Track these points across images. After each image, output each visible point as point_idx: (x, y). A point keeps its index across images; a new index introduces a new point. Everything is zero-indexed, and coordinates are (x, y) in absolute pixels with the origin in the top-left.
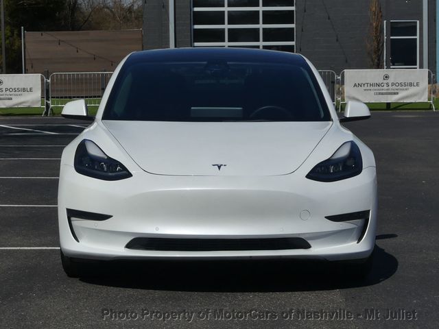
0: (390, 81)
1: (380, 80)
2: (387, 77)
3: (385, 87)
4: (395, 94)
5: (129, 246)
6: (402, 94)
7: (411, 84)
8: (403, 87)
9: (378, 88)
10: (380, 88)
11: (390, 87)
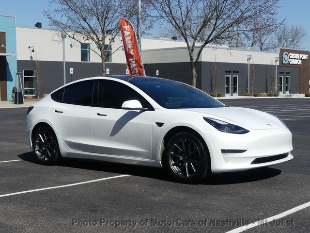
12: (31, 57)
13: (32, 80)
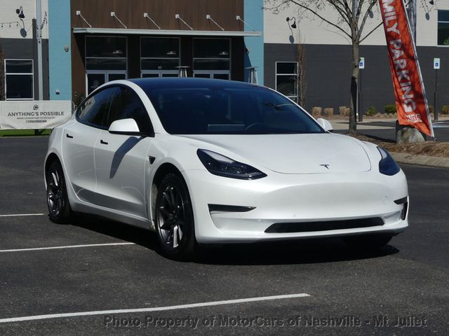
0: (39, 111)
1: (31, 110)
2: (36, 107)
3: (35, 116)
4: (44, 121)
5: (267, 231)
6: (50, 122)
7: (57, 114)
8: (50, 116)
9: (29, 116)
10: (31, 116)
11: (39, 116)
12: (291, 38)
13: (294, 81)
